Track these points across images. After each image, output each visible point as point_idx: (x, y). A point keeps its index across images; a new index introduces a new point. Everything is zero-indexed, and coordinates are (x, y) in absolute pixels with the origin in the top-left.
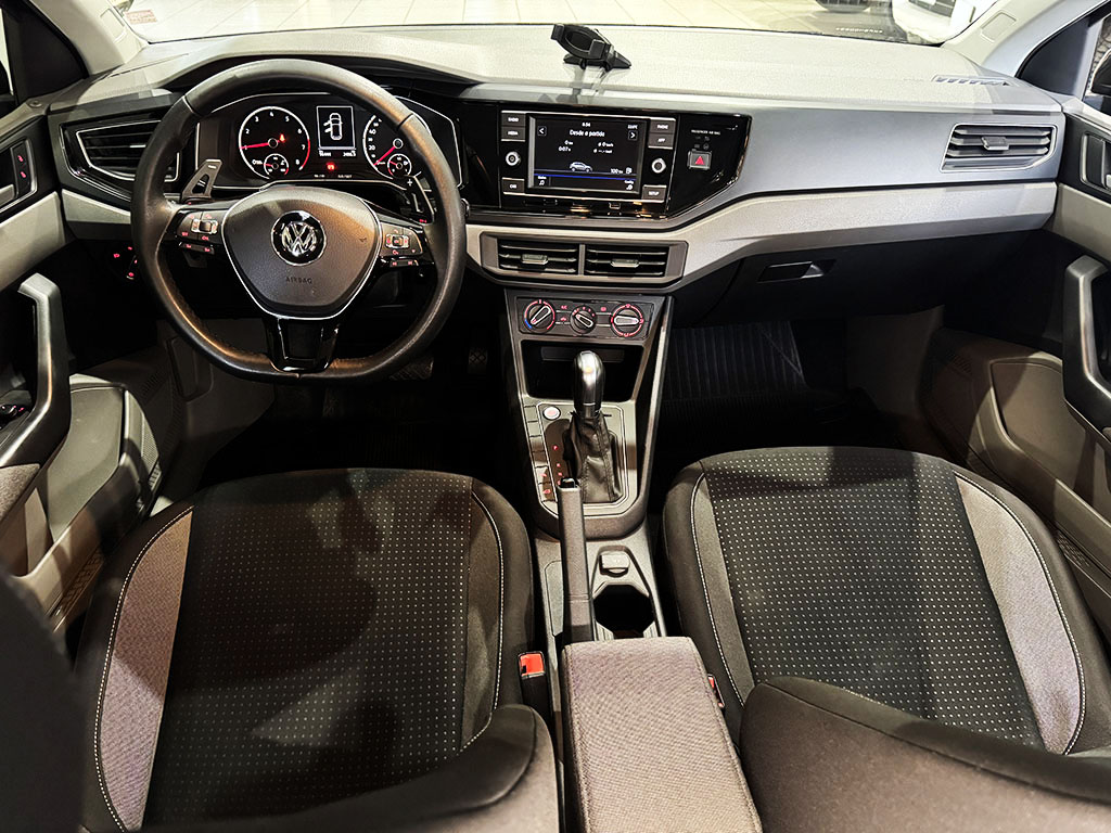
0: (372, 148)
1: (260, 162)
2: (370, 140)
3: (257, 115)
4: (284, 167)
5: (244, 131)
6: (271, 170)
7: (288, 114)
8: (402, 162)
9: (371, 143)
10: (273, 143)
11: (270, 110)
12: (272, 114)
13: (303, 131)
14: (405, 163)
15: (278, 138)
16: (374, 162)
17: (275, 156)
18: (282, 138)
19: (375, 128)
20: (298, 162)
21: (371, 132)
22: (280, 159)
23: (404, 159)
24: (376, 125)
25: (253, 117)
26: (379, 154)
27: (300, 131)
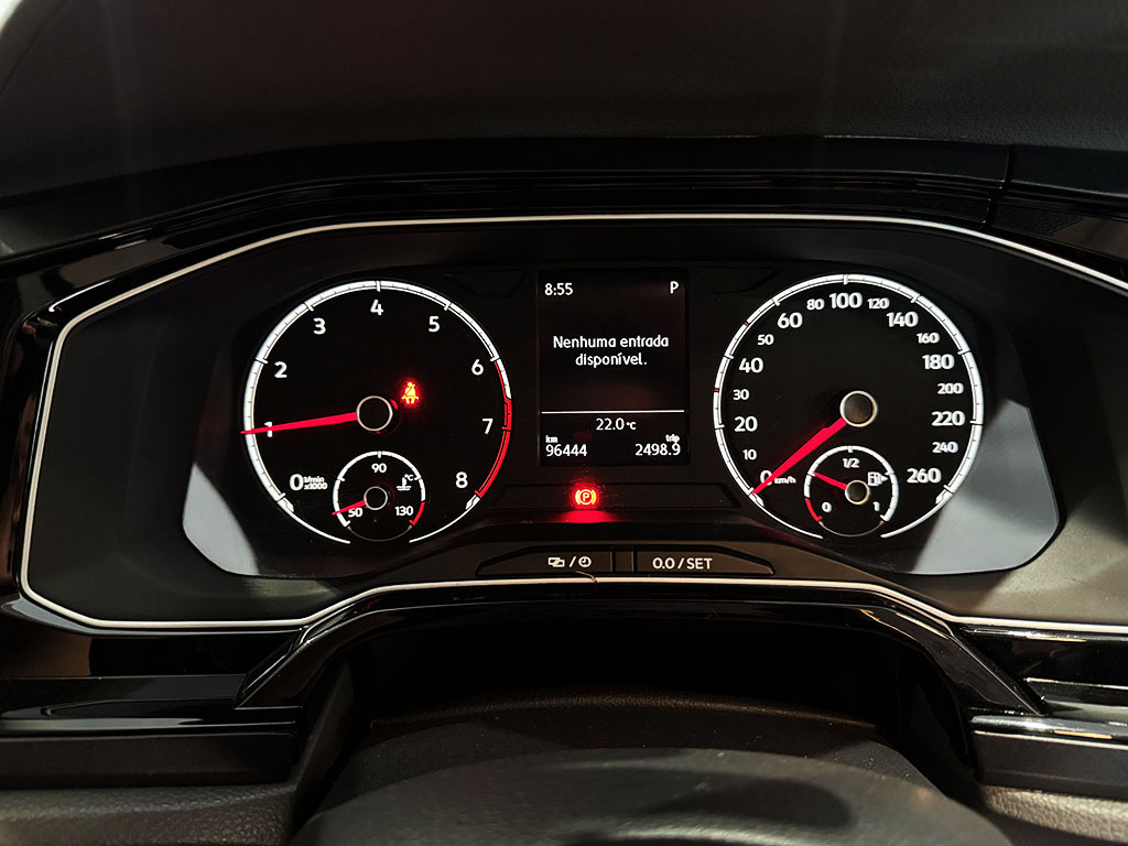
0: (747, 424)
1: (318, 483)
2: (741, 395)
3: (320, 310)
4: (411, 498)
5: (269, 370)
6: (356, 512)
7: (437, 309)
8: (861, 473)
9: (744, 409)
10: (374, 413)
11: (369, 296)
12: (377, 308)
13: (491, 368)
14: (876, 479)
15: (395, 393)
16: (751, 476)
17: (379, 460)
18: (411, 394)
19: (764, 352)
20: (462, 480)
21: (745, 367)
22: (397, 470)
23: (870, 464)
24: (766, 340)
25: (306, 321)
26: (774, 447)
27: (477, 368)
